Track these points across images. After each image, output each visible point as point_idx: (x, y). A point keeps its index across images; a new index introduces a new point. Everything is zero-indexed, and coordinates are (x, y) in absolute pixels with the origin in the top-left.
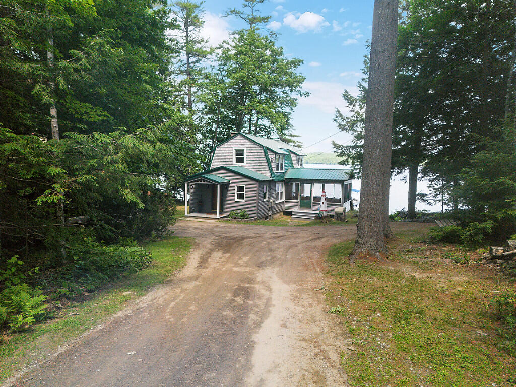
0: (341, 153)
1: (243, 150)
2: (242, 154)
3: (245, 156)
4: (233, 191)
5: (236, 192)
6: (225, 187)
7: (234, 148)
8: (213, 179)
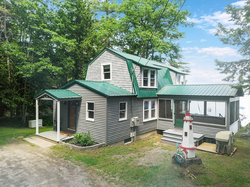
0: (225, 70)
2: (109, 70)
3: (111, 72)
4: (84, 109)
5: (87, 109)
7: (102, 65)
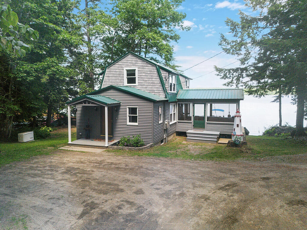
0: (224, 76)
1: (135, 70)
2: (134, 75)
3: (137, 76)
4: (125, 114)
5: (128, 114)
6: (115, 109)
7: (125, 69)
8: (101, 100)
